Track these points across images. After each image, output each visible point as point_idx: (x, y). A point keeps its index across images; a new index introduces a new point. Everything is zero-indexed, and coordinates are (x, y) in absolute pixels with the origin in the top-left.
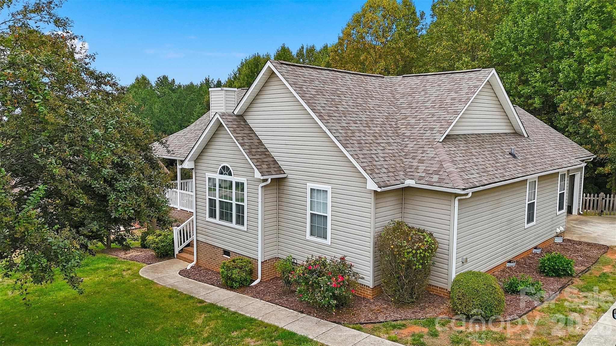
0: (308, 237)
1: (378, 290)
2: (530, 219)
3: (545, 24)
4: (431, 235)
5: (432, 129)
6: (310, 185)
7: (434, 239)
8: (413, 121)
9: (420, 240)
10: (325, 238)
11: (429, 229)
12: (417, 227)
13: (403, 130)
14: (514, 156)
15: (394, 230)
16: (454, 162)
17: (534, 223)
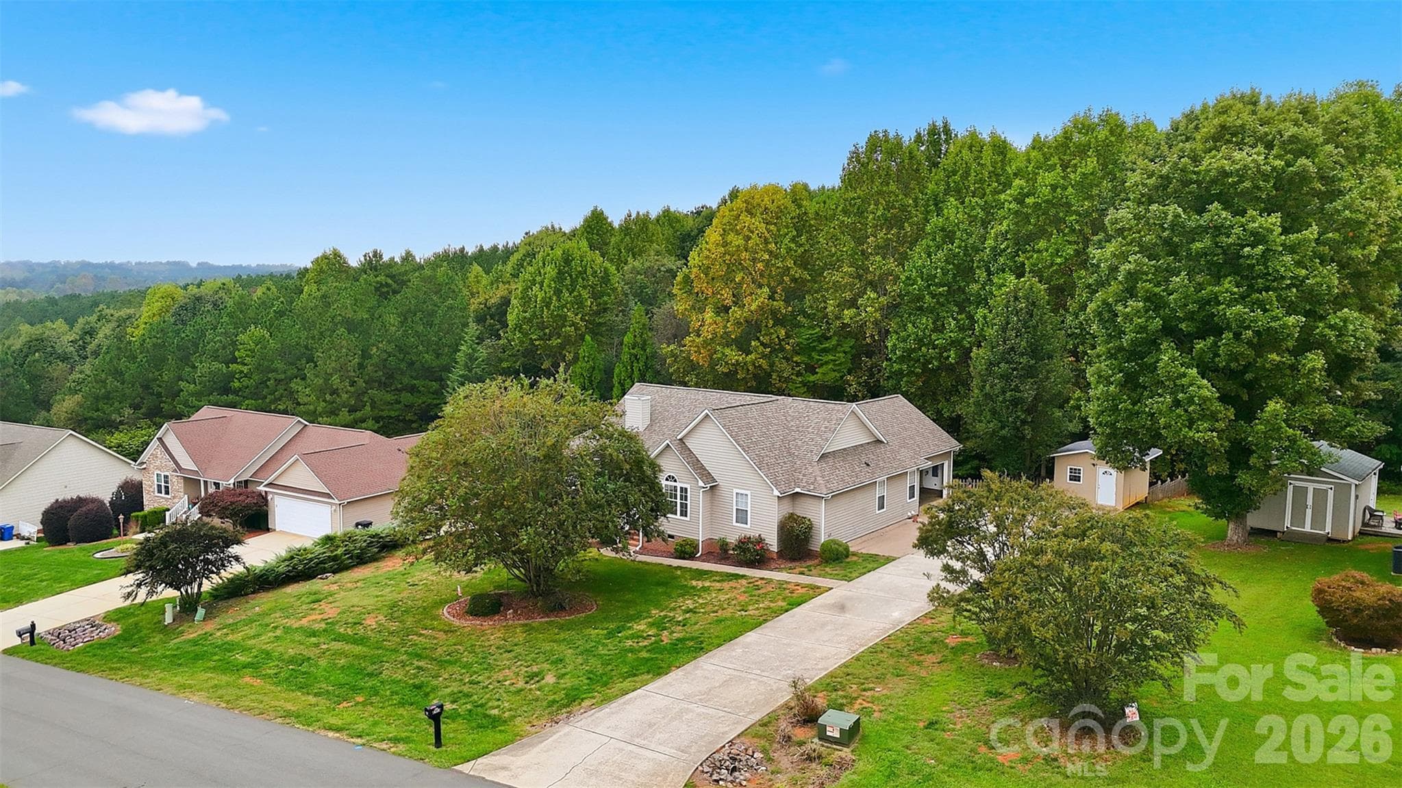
0: (735, 524)
1: (780, 554)
2: (881, 507)
3: (962, 259)
4: (809, 520)
5: (812, 451)
6: (736, 491)
7: (811, 524)
8: (800, 443)
9: (803, 523)
10: (747, 524)
11: (809, 517)
12: (802, 515)
13: (793, 451)
14: (868, 465)
15: (789, 517)
16: (823, 477)
17: (884, 510)
